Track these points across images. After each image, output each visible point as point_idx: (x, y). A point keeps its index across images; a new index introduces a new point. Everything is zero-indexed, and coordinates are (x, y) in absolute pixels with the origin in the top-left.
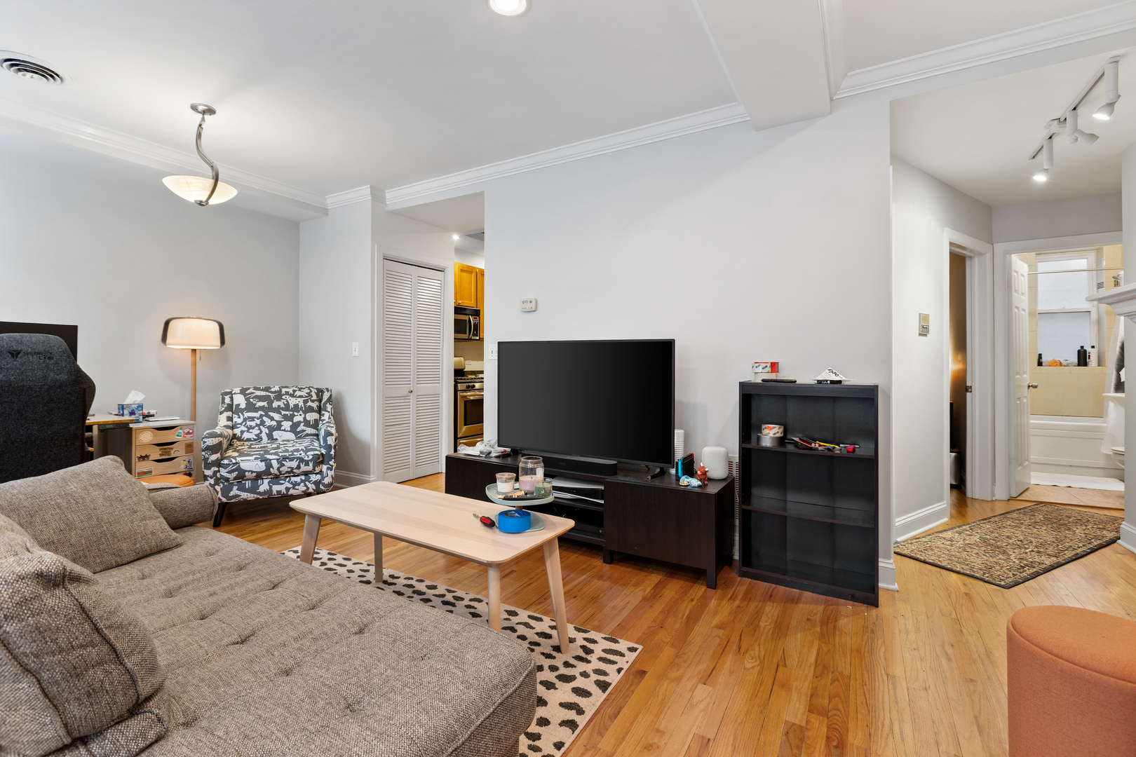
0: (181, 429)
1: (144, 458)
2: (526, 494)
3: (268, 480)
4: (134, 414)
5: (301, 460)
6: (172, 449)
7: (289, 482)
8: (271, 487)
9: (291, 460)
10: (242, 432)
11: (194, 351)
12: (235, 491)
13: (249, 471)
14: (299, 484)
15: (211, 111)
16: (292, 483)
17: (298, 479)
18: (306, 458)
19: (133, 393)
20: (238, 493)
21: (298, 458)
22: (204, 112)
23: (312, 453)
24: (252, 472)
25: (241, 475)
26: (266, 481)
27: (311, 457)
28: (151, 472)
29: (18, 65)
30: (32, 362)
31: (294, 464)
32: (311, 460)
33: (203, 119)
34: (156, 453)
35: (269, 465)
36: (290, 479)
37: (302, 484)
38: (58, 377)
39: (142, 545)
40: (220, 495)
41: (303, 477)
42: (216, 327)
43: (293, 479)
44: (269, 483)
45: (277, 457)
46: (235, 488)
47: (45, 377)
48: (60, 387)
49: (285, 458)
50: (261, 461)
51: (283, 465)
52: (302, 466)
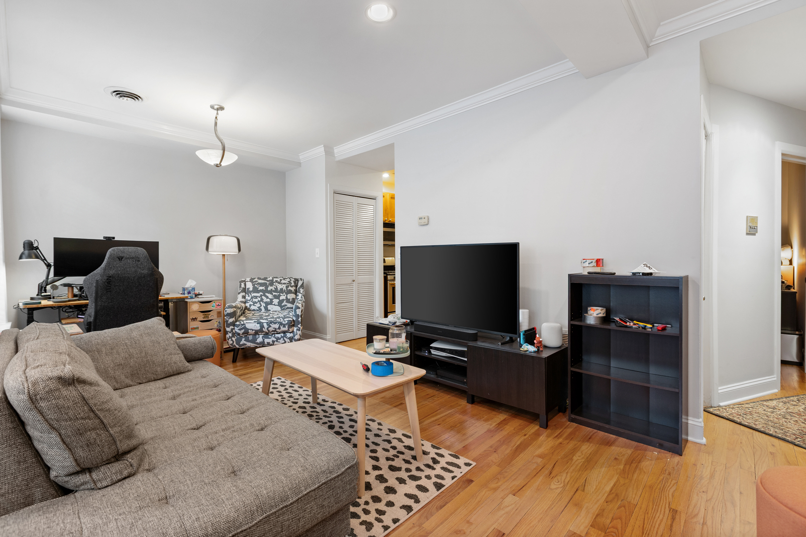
0: (214, 303)
1: (194, 319)
2: (391, 350)
3: (262, 335)
4: (190, 293)
5: (281, 324)
6: (209, 314)
7: (274, 337)
8: (264, 340)
9: (275, 323)
10: (250, 305)
11: (224, 255)
12: (243, 342)
13: (251, 329)
14: (280, 339)
15: (222, 108)
16: (276, 338)
17: (279, 336)
18: (284, 323)
19: (190, 281)
20: (245, 342)
21: (279, 322)
22: (218, 109)
23: (287, 319)
24: (253, 330)
25: (246, 332)
26: (261, 336)
27: (286, 322)
28: (198, 328)
29: (120, 94)
30: (129, 263)
31: (277, 326)
32: (286, 324)
33: (217, 114)
34: (201, 317)
35: (262, 326)
36: (275, 336)
37: (282, 339)
38: (143, 272)
39: (168, 369)
40: (235, 344)
41: (282, 335)
42: (236, 240)
43: (277, 335)
44: (263, 337)
45: (267, 321)
46: (243, 339)
47: (136, 271)
48: (144, 277)
49: (271, 322)
50: (258, 323)
51: (270, 326)
52: (281, 327)
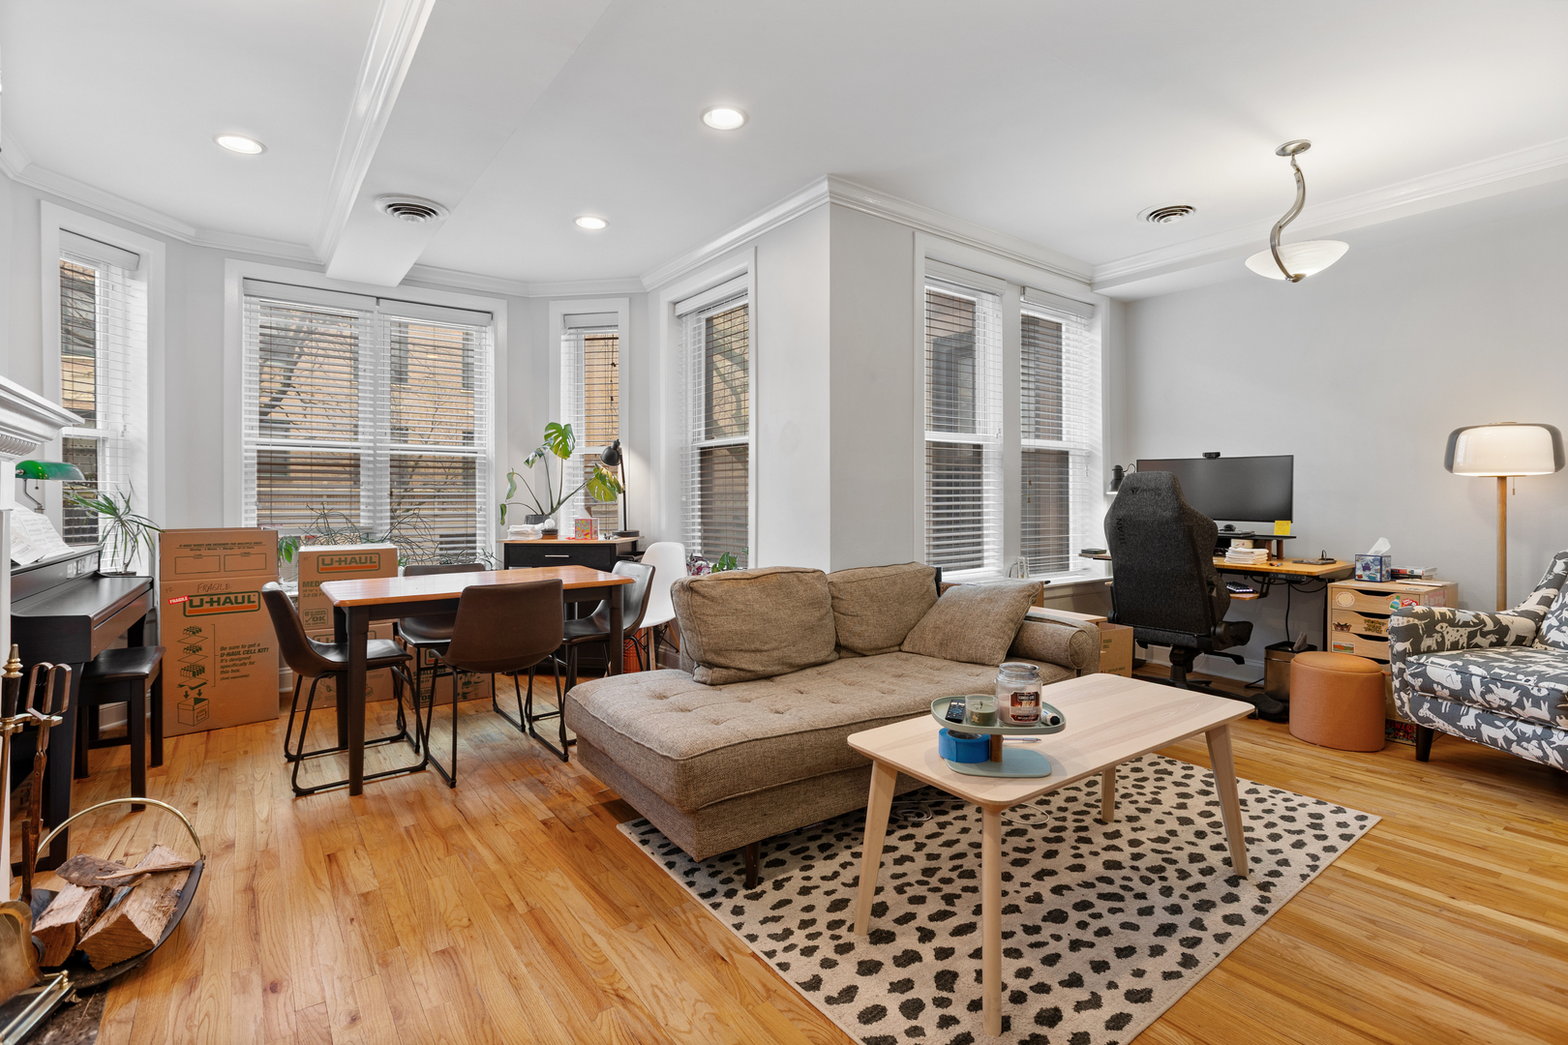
0: (1398, 598)
1: (1344, 627)
3: (1477, 712)
4: (1369, 569)
5: (1525, 692)
6: (1383, 624)
7: (1511, 728)
8: (1479, 725)
9: (1507, 686)
11: (1502, 479)
12: (1425, 711)
13: (1438, 683)
14: (1529, 740)
15: (1304, 147)
16: (1515, 732)
17: (1528, 729)
18: (1535, 692)
19: (1381, 541)
20: (1431, 715)
21: (1518, 687)
22: (1295, 152)
23: (1552, 685)
24: (1443, 687)
25: (1428, 686)
26: (1473, 712)
27: (1544, 692)
28: (1352, 649)
30: (1146, 499)
31: (1512, 696)
32: (1544, 699)
33: (1293, 159)
34: (1360, 625)
35: (1467, 684)
36: (1514, 725)
37: (1534, 742)
40: (1407, 709)
41: (1539, 730)
42: (1547, 436)
43: (1520, 726)
44: (1477, 717)
45: (1485, 673)
46: (1426, 705)
47: (1154, 513)
48: (1167, 523)
49: (1496, 679)
50: (1458, 672)
51: (1491, 691)
52: (1528, 704)
